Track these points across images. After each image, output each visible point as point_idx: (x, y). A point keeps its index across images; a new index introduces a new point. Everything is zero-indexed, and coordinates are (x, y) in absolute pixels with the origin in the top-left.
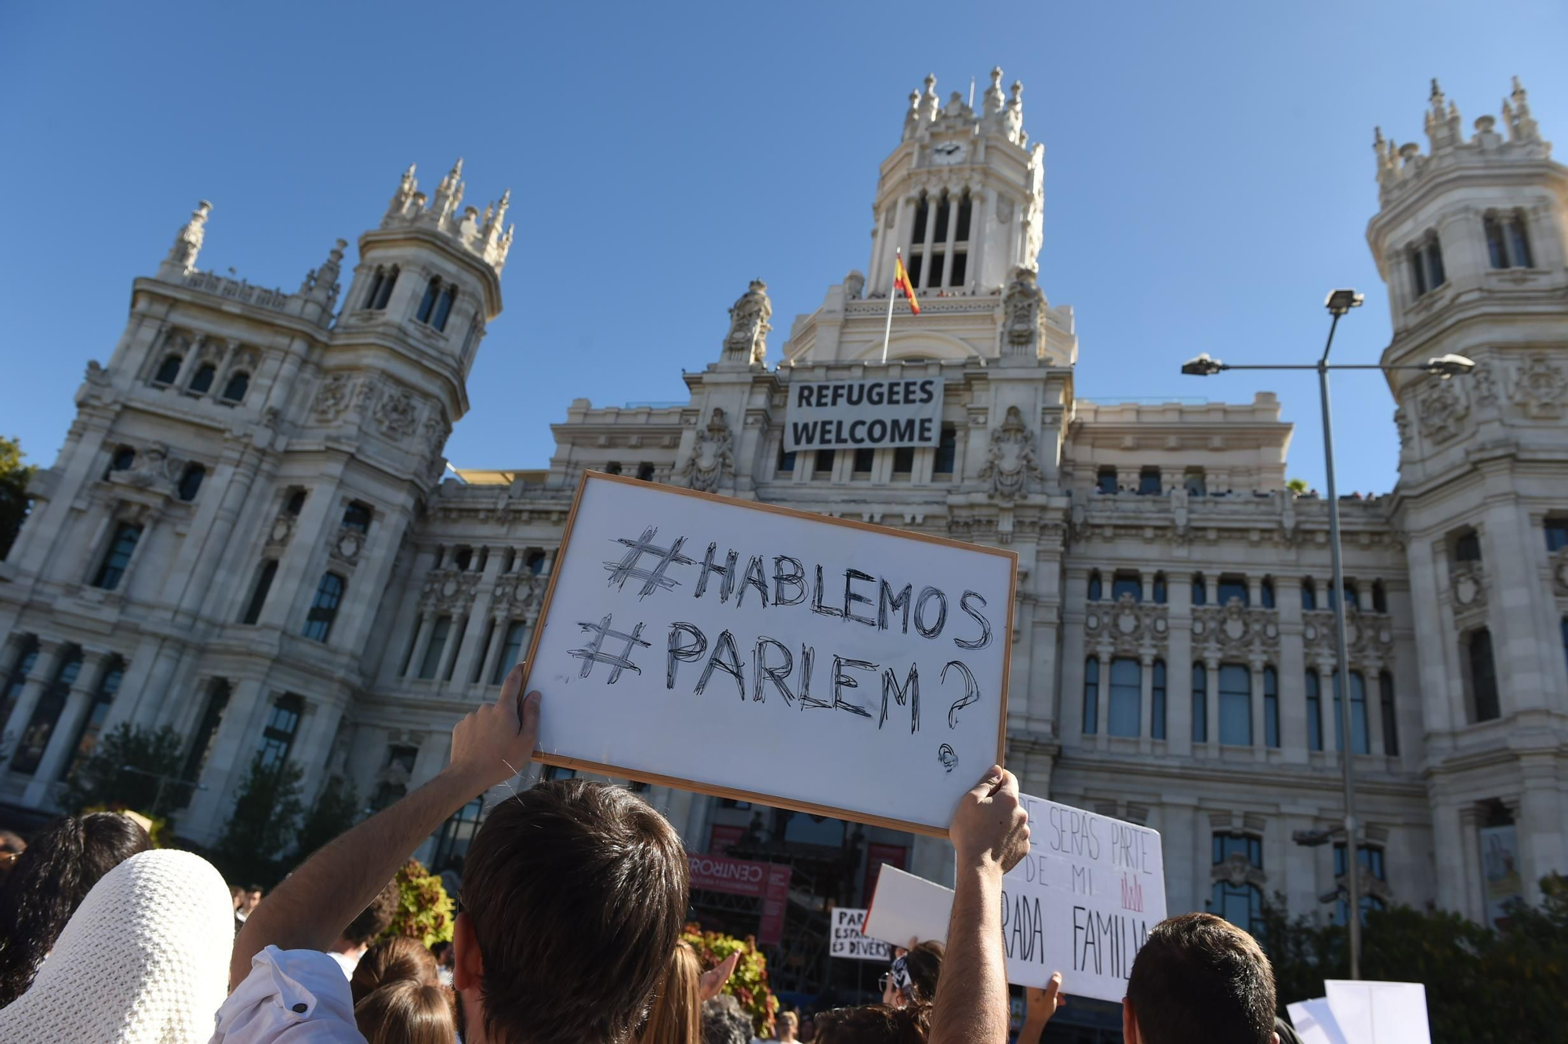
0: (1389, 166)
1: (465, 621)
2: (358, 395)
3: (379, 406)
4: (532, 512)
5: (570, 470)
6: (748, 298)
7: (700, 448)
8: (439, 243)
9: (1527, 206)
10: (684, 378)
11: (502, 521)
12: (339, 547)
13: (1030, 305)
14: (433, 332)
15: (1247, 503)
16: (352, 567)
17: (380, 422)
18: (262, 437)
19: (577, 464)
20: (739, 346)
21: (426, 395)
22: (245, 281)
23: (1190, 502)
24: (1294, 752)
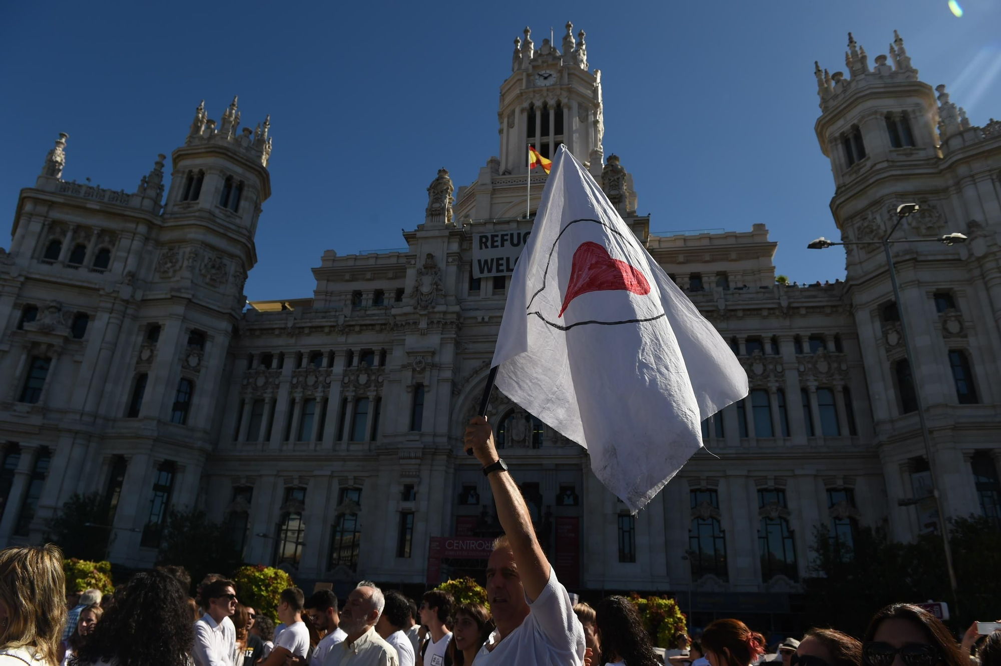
0: (826, 85)
1: (274, 402)
2: (188, 260)
3: (203, 266)
4: (311, 327)
5: (328, 298)
6: (439, 181)
7: (421, 280)
8: (229, 154)
9: (909, 109)
10: (404, 235)
11: (291, 335)
12: (187, 361)
13: (618, 179)
14: (231, 213)
15: (757, 293)
16: (197, 374)
17: (204, 276)
18: (126, 292)
19: (332, 293)
20: (437, 212)
21: (232, 256)
22: (98, 186)
23: (725, 294)
24: (799, 438)
